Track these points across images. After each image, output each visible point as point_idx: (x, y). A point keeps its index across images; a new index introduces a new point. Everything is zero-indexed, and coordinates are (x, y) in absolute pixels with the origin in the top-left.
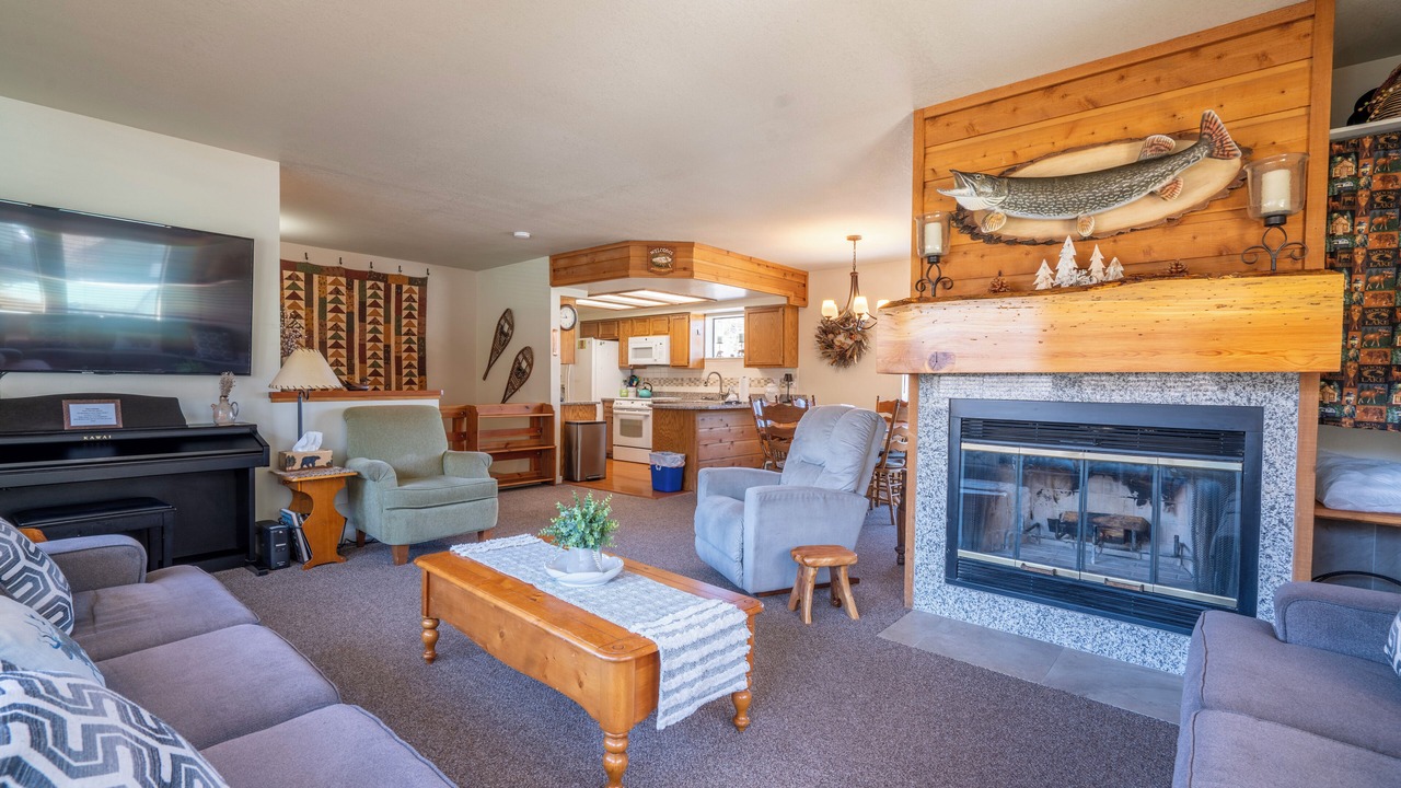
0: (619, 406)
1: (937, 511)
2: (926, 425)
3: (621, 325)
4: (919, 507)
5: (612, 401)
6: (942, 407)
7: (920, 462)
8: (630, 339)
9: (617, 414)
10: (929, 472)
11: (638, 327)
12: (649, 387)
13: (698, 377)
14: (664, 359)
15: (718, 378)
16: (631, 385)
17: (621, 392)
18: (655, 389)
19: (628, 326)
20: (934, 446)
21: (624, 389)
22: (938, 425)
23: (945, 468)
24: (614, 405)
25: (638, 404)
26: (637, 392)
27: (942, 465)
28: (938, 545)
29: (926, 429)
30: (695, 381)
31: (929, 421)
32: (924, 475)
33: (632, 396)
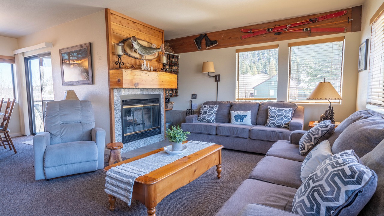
1: (120, 126)
2: (116, 103)
4: (116, 126)
6: (119, 97)
7: (115, 113)
10: (117, 116)
20: (118, 108)
22: (118, 102)
23: (121, 114)
27: (120, 113)
28: (120, 135)
29: (116, 104)
31: (116, 102)
32: (116, 117)
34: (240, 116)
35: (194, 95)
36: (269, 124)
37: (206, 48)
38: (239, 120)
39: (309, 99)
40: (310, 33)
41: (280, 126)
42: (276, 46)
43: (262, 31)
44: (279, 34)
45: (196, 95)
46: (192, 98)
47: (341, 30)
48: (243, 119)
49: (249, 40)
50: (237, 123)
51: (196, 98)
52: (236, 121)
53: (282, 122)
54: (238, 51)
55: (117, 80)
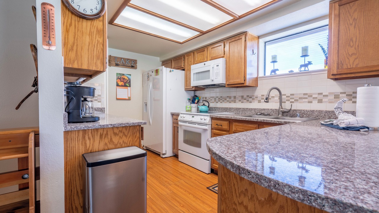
0: (182, 119)
3: (186, 58)
5: (178, 115)
8: (192, 66)
9: (181, 126)
11: (198, 56)
12: (207, 104)
13: (250, 94)
14: (220, 79)
15: (278, 93)
16: (193, 102)
17: (186, 107)
18: (212, 105)
19: (191, 58)
21: (189, 105)
24: (179, 118)
25: (197, 119)
26: (198, 108)
30: (250, 98)
33: (194, 110)
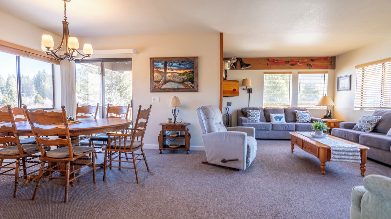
34: (279, 117)
35: (229, 103)
36: (300, 121)
37: (241, 69)
38: (278, 120)
39: (319, 106)
40: (310, 67)
41: (307, 122)
42: (291, 73)
43: (283, 62)
44: (293, 65)
45: (231, 103)
46: (227, 105)
47: (326, 68)
48: (281, 119)
49: (273, 66)
50: (277, 121)
51: (231, 105)
52: (276, 120)
53: (308, 119)
54: (265, 73)
55: (232, 89)
